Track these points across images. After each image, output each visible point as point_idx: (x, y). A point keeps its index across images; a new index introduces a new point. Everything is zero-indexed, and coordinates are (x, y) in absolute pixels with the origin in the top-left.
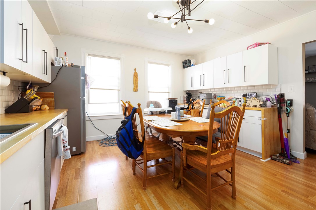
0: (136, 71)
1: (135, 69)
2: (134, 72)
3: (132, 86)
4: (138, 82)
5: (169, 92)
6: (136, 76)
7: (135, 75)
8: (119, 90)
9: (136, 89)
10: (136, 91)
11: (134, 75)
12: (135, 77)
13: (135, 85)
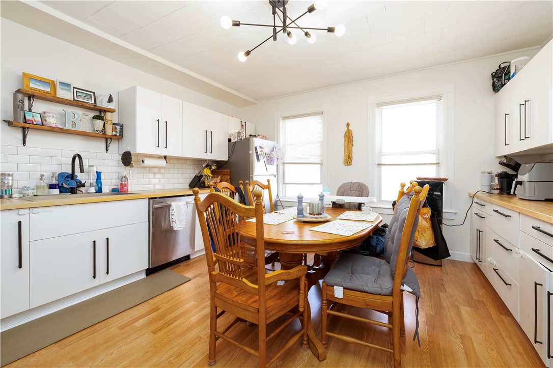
0: (350, 128)
1: (348, 125)
2: (346, 129)
3: (342, 156)
4: (354, 149)
5: (438, 163)
6: (349, 137)
7: (347, 135)
8: (322, 164)
9: (348, 160)
10: (347, 165)
11: (345, 136)
12: (347, 139)
13: (347, 154)
